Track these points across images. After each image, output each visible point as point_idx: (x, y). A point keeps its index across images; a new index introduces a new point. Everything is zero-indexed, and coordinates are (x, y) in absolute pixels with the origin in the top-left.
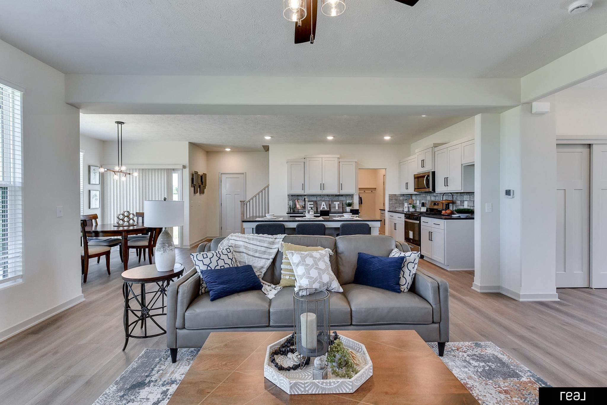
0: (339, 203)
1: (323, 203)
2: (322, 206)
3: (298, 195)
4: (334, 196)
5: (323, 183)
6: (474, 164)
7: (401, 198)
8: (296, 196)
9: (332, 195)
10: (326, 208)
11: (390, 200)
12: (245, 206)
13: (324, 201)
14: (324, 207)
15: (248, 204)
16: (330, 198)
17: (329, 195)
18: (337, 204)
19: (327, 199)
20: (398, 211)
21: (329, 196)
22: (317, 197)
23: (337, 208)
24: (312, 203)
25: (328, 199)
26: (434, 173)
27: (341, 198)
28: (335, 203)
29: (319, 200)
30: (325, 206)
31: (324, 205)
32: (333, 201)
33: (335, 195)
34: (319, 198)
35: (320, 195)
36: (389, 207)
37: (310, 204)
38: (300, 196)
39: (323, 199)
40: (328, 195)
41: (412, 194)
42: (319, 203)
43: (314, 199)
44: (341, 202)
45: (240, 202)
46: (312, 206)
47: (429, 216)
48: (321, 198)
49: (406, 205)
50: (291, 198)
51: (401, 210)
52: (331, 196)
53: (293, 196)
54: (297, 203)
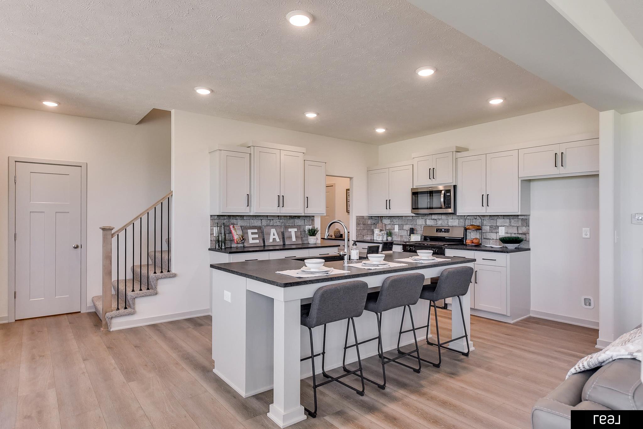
0: (296, 230)
1: (273, 231)
2: (272, 237)
3: (231, 215)
4: (288, 218)
5: (281, 195)
6: (599, 174)
7: (369, 222)
8: (225, 217)
9: (284, 216)
10: (278, 240)
11: (358, 224)
12: (114, 239)
13: (273, 226)
14: (274, 237)
15: (122, 235)
16: (281, 221)
17: (281, 216)
18: (293, 231)
19: (277, 222)
20: (366, 240)
21: (280, 218)
22: (261, 220)
23: (294, 239)
24: (256, 231)
25: (278, 224)
26: (455, 187)
27: (298, 222)
28: (290, 230)
29: (266, 225)
30: (276, 237)
31: (274, 235)
32: (287, 227)
33: (290, 216)
34: (264, 222)
35: (267, 216)
36: (356, 235)
37: (253, 233)
38: (234, 218)
39: (271, 223)
40: (278, 216)
41: (382, 217)
42: (265, 230)
43: (257, 223)
44: (299, 227)
45: (101, 231)
46: (257, 236)
47: (455, 247)
48: (269, 221)
49: (377, 231)
50: (216, 221)
51: (369, 239)
52: (283, 218)
53: (222, 218)
54: (233, 231)
